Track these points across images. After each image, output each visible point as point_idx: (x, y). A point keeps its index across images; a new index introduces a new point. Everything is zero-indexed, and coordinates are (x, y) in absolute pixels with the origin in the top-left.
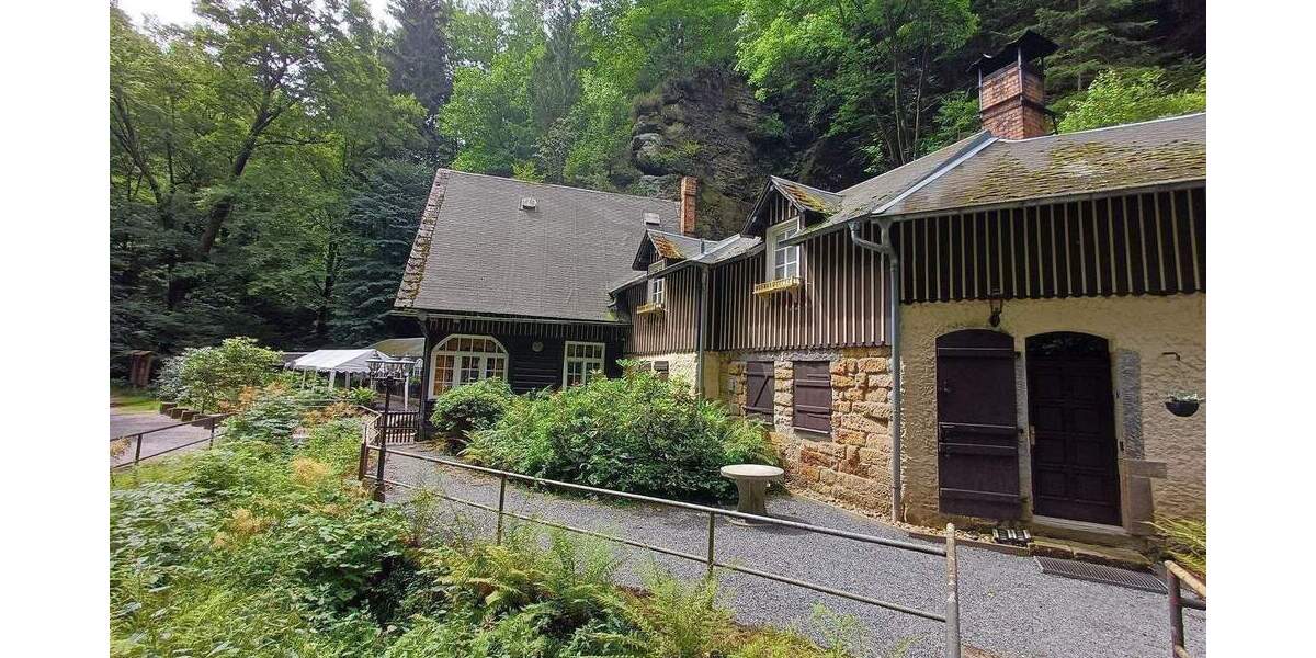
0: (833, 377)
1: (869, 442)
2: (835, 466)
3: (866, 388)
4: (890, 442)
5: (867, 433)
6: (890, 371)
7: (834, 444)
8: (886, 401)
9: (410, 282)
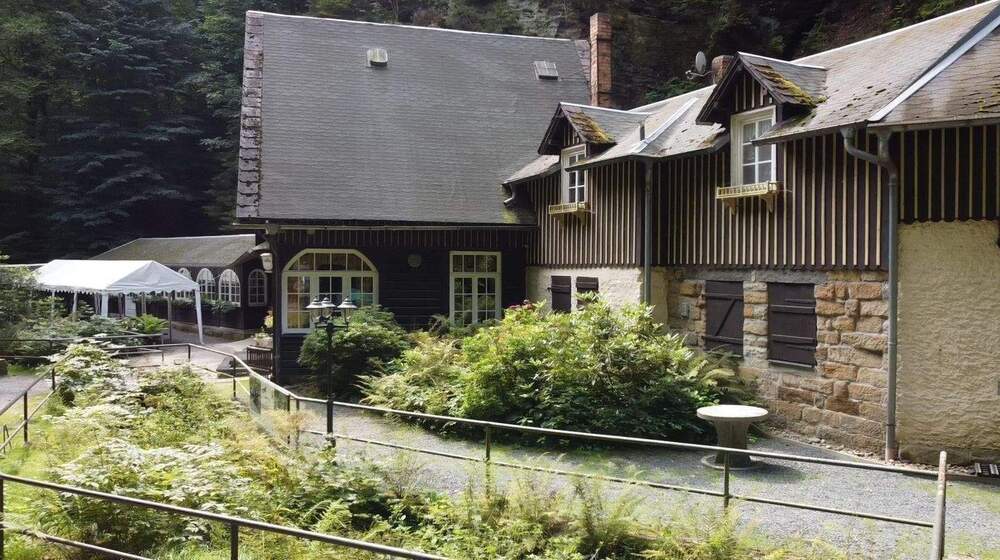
0: (819, 303)
1: (859, 376)
2: (820, 403)
3: (857, 317)
4: (885, 376)
5: (858, 367)
6: (887, 299)
7: (821, 380)
8: (881, 331)
9: (249, 183)
